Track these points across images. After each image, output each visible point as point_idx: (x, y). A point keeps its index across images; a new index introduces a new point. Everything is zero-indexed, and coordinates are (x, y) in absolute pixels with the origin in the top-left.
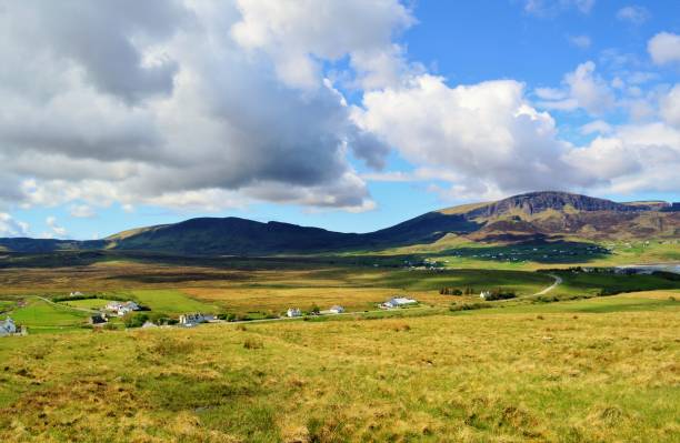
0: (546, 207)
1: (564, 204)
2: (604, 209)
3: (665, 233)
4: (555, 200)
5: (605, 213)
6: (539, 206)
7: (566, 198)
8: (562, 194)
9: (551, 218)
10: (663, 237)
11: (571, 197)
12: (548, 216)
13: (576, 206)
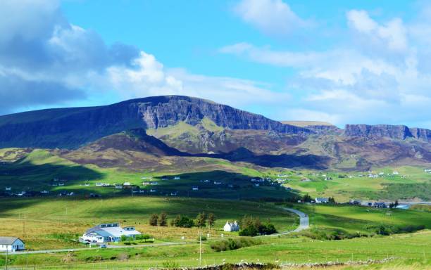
0: (177, 119)
1: (201, 117)
2: (256, 128)
3: (346, 164)
4: (189, 109)
5: (259, 132)
6: (167, 116)
7: (204, 108)
8: (200, 101)
9: (186, 135)
10: (344, 170)
11: (211, 106)
12: (181, 132)
13: (218, 122)
